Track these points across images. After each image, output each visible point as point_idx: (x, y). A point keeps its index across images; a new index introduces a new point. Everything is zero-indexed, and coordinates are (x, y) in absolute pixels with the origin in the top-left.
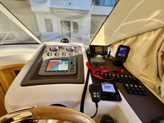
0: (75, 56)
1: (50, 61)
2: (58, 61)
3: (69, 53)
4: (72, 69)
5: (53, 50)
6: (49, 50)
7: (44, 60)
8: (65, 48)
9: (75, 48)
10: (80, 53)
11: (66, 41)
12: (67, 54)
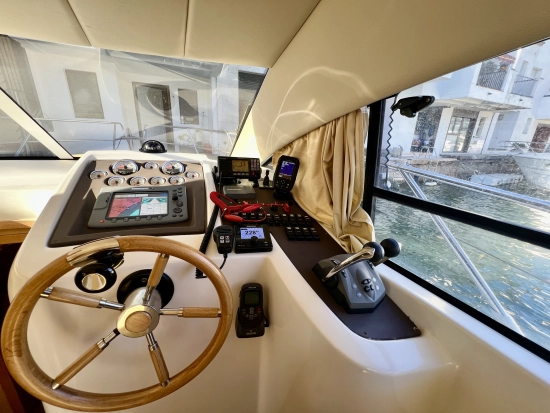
0: (185, 184)
1: (116, 196)
2: (138, 195)
3: (167, 177)
4: (177, 211)
6: (109, 172)
8: (155, 167)
9: (185, 166)
10: (197, 177)
11: (156, 148)
12: (163, 181)
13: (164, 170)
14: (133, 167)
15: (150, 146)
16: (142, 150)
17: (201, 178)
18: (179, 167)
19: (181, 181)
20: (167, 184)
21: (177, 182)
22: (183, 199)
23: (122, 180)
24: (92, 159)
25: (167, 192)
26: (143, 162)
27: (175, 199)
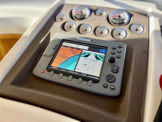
1: (65, 44)
3: (111, 28)
4: (110, 79)
5: (75, 17)
6: (68, 16)
7: (52, 39)
8: (105, 14)
9: (131, 16)
10: (141, 32)
12: (106, 32)
13: (111, 18)
14: (87, 12)
18: (125, 16)
19: (124, 34)
20: (109, 38)
21: (120, 34)
23: (75, 24)
25: (107, 48)
26: (95, 9)
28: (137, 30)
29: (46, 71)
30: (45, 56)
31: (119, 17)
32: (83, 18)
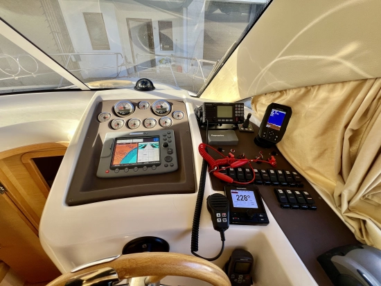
8: (147, 106)
9: (171, 105)
10: (182, 118)
11: (146, 86)
12: (154, 123)
13: (154, 109)
14: (129, 107)
15: (142, 84)
16: (136, 88)
17: (186, 120)
18: (166, 106)
19: (169, 121)
20: (158, 127)
21: (166, 122)
22: (172, 145)
23: (122, 121)
24: (99, 101)
25: (158, 136)
26: (137, 102)
27: (166, 146)
28: (178, 116)
29: (110, 170)
30: (103, 157)
31: (162, 107)
32: (127, 113)
